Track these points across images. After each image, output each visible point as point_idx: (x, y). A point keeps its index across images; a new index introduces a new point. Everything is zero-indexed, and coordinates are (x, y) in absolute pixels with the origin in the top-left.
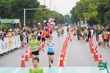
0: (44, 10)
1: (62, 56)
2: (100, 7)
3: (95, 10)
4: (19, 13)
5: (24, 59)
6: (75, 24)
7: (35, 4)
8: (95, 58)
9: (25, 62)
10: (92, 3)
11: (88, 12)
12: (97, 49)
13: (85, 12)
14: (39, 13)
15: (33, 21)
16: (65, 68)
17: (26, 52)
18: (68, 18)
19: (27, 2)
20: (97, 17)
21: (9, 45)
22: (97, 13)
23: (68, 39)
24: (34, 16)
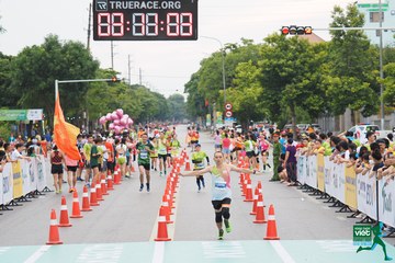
0: (110, 83)
1: (165, 212)
2: (269, 72)
3: (253, 81)
4: (42, 92)
5: (56, 222)
6: (199, 120)
7: (86, 68)
8: (255, 217)
9: (61, 231)
10: (247, 60)
11: (236, 85)
12: (260, 191)
13: (228, 86)
14: (97, 92)
15: (82, 115)
16: (173, 245)
17: (63, 203)
18: (179, 105)
19: (63, 62)
20: (259, 100)
21: (15, 184)
22: (260, 90)
23: (181, 162)
24: (82, 100)
